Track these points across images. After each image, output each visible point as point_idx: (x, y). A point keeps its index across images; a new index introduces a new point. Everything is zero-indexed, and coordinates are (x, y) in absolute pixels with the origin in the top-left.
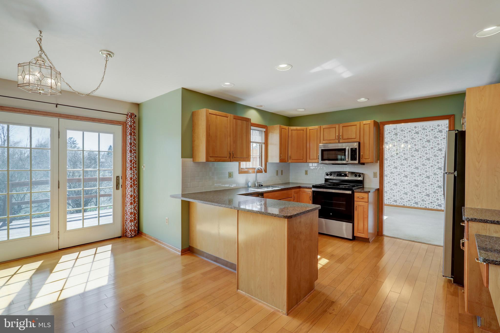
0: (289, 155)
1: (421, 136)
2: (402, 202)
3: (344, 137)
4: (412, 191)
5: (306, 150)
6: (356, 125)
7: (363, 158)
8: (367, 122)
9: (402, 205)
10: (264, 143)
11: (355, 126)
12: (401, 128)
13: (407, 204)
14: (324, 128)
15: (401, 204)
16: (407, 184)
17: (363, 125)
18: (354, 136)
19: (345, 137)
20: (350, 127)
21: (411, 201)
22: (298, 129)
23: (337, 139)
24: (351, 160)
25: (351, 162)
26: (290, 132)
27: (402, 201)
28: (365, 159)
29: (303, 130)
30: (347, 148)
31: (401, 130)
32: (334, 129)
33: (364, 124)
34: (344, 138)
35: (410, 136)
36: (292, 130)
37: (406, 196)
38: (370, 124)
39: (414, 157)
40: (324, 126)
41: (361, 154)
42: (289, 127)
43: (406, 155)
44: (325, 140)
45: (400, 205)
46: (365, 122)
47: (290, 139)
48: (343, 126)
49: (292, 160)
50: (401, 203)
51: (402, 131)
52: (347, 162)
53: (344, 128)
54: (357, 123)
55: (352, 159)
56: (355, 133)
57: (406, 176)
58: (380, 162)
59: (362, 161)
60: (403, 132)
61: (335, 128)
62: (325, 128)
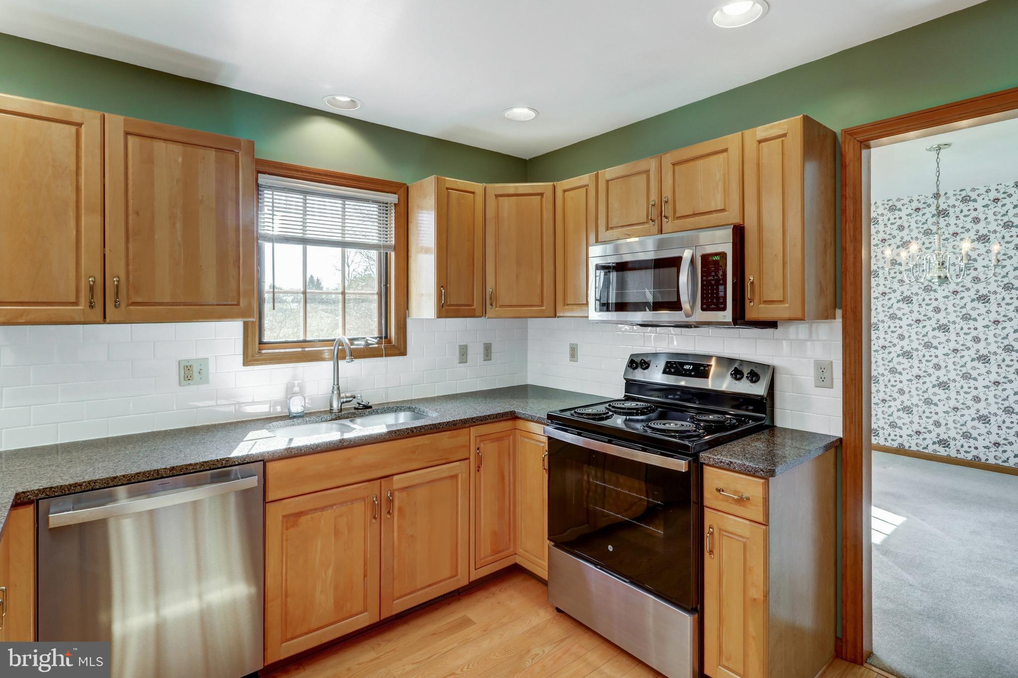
0: (489, 290)
1: (956, 222)
2: (896, 435)
3: (677, 208)
4: (928, 402)
5: (552, 269)
6: (726, 150)
7: (756, 300)
8: (772, 128)
9: (895, 444)
10: (395, 248)
11: (721, 156)
12: (888, 201)
13: (912, 444)
14: (608, 181)
15: (893, 443)
16: (910, 380)
17: (755, 144)
18: (717, 202)
19: (682, 210)
20: (700, 163)
21: (925, 436)
22: (520, 191)
23: (653, 221)
24: (703, 309)
25: (701, 316)
26: (491, 202)
27: (895, 433)
28: (767, 302)
29: (541, 195)
30: (687, 254)
31: (888, 207)
32: (644, 176)
33: (760, 142)
34: (678, 215)
35: (920, 225)
36: (497, 196)
37: (906, 418)
38: (784, 135)
39: (932, 293)
40: (610, 173)
41: (750, 277)
42: (489, 185)
43: (907, 287)
44: (612, 228)
45: (890, 445)
46: (762, 131)
47: (491, 228)
48: (673, 161)
49: (501, 306)
50: (892, 440)
51: (893, 209)
52: (687, 316)
53: (677, 168)
54: (732, 140)
55: (707, 306)
56: (720, 187)
57: (907, 355)
58: (844, 317)
59: (753, 311)
60: (897, 212)
61: (647, 172)
62: (610, 180)
